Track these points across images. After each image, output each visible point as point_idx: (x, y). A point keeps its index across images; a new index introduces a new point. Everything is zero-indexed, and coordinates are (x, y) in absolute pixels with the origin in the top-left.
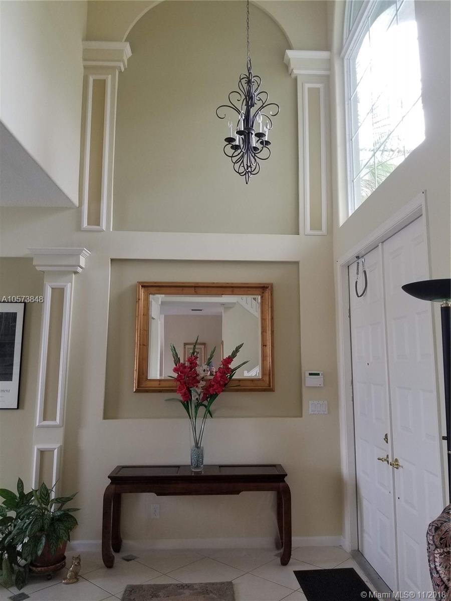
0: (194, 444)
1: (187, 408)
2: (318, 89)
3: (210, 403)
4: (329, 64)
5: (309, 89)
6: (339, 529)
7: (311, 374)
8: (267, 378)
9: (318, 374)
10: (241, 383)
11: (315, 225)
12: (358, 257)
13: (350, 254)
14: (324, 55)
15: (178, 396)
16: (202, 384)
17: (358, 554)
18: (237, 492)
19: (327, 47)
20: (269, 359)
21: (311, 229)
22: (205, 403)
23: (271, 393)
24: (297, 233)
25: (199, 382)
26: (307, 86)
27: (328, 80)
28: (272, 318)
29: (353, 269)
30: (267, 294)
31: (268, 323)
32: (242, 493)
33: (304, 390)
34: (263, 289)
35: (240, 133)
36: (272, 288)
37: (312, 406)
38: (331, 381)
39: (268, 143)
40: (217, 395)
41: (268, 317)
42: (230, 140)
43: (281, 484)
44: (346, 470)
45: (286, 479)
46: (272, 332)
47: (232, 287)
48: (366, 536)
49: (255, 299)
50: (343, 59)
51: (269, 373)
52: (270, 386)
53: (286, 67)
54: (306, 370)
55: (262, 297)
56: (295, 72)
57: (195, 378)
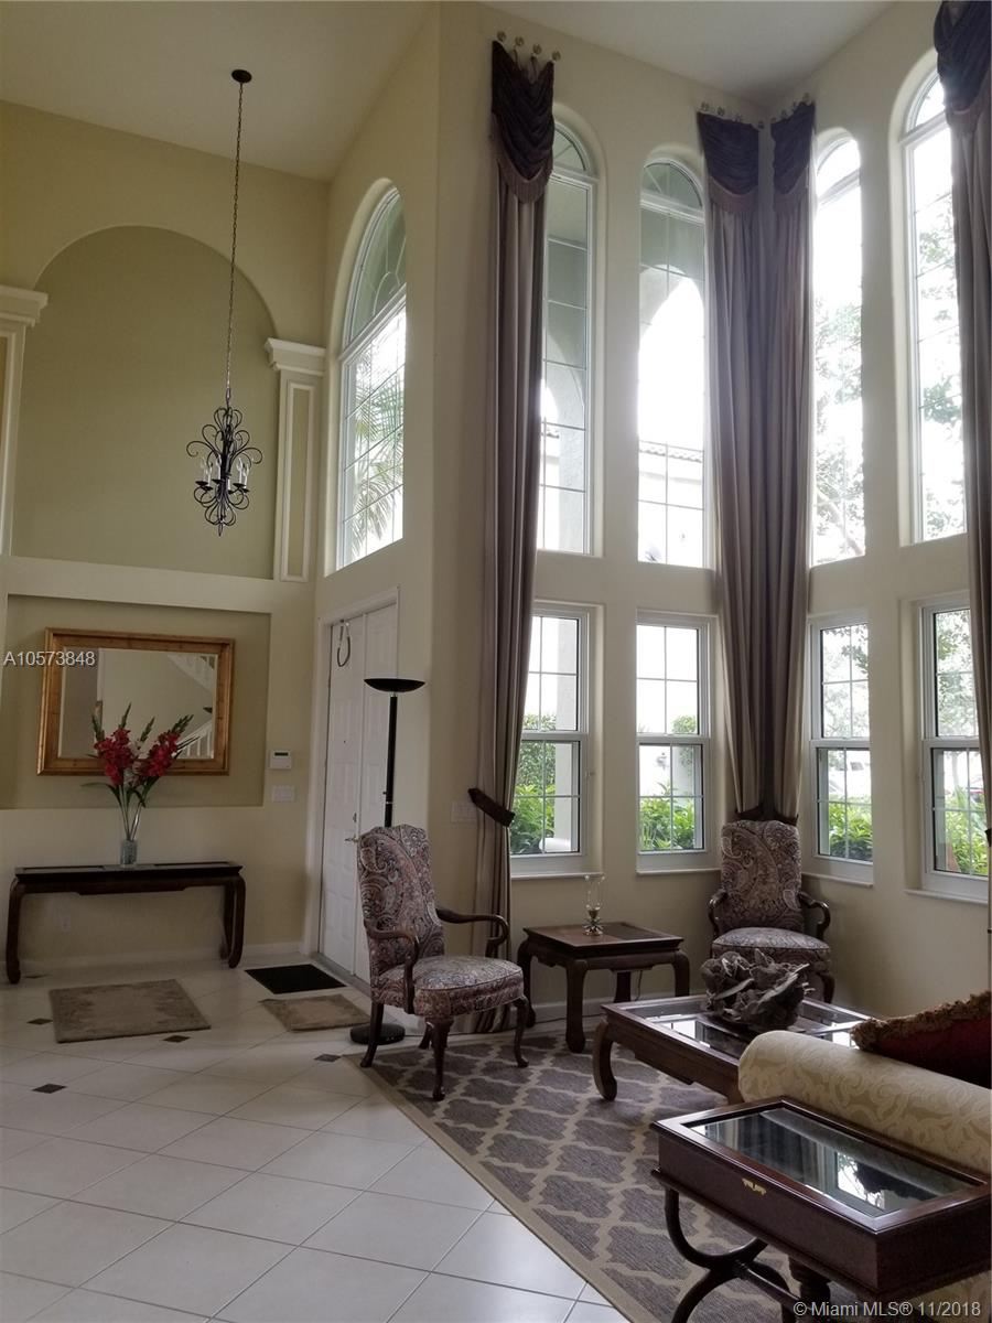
0: (124, 836)
1: (116, 792)
2: (308, 392)
3: (147, 789)
4: (323, 364)
5: (295, 390)
6: (298, 934)
7: (277, 754)
8: (220, 759)
9: (286, 754)
10: (186, 765)
11: (294, 569)
12: (342, 621)
13: (333, 617)
14: (317, 351)
15: (108, 780)
16: (137, 765)
17: (318, 954)
18: (181, 888)
19: (321, 342)
20: (225, 736)
21: (289, 573)
22: (140, 789)
23: (225, 777)
24: (271, 577)
25: (132, 762)
26: (293, 386)
27: (321, 383)
28: (232, 684)
29: (337, 631)
30: (227, 653)
31: (227, 691)
32: (188, 890)
33: (268, 774)
34: (222, 645)
35: (216, 481)
36: (234, 644)
37: (275, 792)
38: (302, 761)
39: (246, 491)
40: (158, 777)
41: (227, 683)
42: (202, 484)
43: (235, 879)
44: (310, 863)
45: (240, 872)
46: (231, 701)
47: (181, 642)
48: (328, 933)
49: (204, 658)
50: (340, 364)
51: (224, 753)
52: (223, 768)
53: (267, 355)
54: (271, 750)
55: (220, 657)
56: (279, 366)
57: (129, 756)
